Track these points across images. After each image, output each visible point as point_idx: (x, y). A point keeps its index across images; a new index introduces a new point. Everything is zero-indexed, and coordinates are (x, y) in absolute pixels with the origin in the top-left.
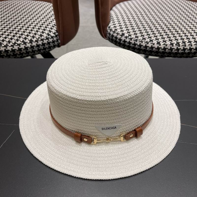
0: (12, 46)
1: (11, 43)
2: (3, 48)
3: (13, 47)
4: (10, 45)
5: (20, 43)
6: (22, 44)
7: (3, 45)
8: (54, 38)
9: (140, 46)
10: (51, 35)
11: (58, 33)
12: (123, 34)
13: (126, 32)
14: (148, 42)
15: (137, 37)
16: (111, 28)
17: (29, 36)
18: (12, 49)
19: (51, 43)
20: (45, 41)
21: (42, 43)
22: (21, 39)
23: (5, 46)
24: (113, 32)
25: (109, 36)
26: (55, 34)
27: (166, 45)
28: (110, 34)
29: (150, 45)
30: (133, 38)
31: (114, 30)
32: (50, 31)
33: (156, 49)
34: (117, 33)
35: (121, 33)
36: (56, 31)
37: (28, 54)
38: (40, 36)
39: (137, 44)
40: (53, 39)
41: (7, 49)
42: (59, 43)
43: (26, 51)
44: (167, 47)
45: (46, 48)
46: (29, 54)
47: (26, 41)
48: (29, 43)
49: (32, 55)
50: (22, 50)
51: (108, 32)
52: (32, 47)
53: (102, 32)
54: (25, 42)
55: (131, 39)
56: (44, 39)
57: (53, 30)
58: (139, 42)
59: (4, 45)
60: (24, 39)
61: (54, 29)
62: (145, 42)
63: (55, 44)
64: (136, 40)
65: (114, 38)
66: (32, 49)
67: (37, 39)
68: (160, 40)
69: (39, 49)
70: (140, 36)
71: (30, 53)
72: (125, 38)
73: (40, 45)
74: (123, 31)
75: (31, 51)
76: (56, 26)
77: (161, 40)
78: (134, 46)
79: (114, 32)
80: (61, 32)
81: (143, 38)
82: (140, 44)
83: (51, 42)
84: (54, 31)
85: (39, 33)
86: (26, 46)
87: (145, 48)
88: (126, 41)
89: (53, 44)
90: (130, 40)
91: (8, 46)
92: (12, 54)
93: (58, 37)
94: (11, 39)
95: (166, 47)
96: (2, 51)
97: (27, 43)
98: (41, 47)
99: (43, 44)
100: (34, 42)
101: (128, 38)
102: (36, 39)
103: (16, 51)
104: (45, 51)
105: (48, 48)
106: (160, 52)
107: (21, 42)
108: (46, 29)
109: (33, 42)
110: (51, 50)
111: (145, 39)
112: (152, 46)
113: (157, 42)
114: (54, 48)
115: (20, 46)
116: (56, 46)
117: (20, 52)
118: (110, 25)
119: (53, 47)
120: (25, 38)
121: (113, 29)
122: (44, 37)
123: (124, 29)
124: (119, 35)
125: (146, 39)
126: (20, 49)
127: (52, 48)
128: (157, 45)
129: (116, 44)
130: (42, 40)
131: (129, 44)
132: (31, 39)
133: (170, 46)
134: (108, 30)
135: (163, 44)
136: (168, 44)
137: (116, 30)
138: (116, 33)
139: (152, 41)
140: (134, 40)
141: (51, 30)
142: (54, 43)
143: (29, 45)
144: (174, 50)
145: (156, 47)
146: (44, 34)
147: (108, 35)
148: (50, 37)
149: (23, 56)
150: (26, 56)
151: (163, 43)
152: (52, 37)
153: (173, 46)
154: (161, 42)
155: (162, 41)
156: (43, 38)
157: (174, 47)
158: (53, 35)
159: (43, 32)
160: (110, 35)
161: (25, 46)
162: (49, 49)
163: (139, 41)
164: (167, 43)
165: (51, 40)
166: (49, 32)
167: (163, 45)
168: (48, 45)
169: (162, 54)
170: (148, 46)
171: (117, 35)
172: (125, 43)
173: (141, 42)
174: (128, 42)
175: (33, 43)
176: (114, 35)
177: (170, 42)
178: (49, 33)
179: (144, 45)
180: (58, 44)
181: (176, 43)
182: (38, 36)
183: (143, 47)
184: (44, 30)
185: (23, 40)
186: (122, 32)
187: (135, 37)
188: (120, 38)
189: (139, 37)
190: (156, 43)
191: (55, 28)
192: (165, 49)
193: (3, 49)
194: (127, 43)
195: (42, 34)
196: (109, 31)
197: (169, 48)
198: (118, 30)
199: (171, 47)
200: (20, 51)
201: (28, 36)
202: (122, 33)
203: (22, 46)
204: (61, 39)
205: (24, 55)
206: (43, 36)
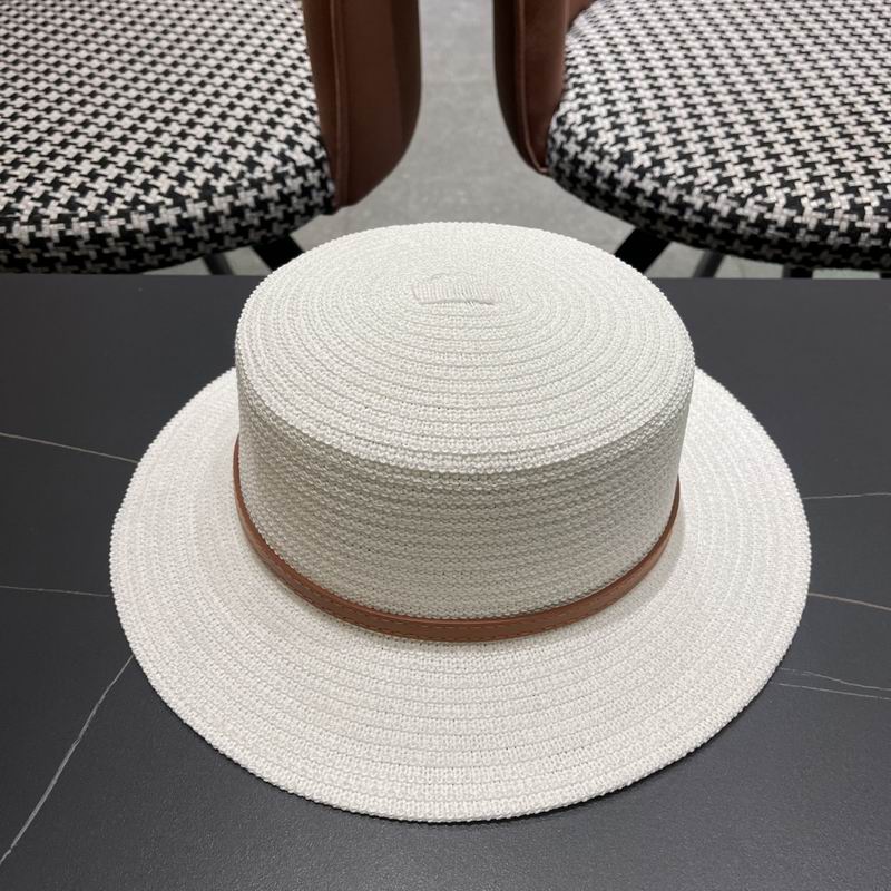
0: (121, 214)
1: (118, 200)
2: (83, 224)
3: (129, 221)
4: (113, 212)
5: (160, 198)
6: (168, 207)
7: (82, 213)
8: (309, 174)
9: (707, 212)
10: (294, 161)
11: (326, 149)
12: (626, 158)
13: (641, 145)
14: (743, 196)
15: (693, 172)
16: (572, 124)
17: (198, 169)
18: (122, 228)
19: (294, 200)
20: (270, 191)
21: (256, 198)
22: (164, 183)
23: (92, 216)
24: (578, 143)
25: (561, 160)
26: (311, 153)
27: (831, 214)
28: (562, 152)
29: (751, 211)
30: (674, 174)
31: (582, 136)
32: (291, 143)
33: (778, 229)
34: (597, 147)
35: (615, 151)
36: (318, 138)
37: (190, 249)
38: (245, 168)
39: (691, 205)
40: (305, 178)
41: (99, 231)
42: (328, 196)
43: (185, 238)
44: (836, 222)
45: (274, 219)
46: (195, 249)
47: (183, 192)
48: (195, 201)
49: (209, 251)
50: (168, 231)
51: (554, 141)
52: (211, 218)
53: (528, 143)
54: (180, 195)
55: (664, 180)
56: (263, 179)
57: (304, 135)
58: (699, 197)
59: (89, 213)
60: (175, 183)
61: (308, 132)
62: (729, 198)
63: (311, 203)
64: (689, 188)
65: (581, 170)
66: (211, 226)
67: (231, 179)
68: (801, 189)
69: (244, 224)
70: (708, 165)
71: (201, 247)
72: (636, 177)
73: (247, 206)
74: (625, 140)
75: (206, 235)
76: (316, 118)
77: (805, 189)
78: (674, 212)
79: (584, 144)
80: (339, 145)
81: (718, 176)
82: (706, 204)
83: (293, 193)
84: (307, 141)
85: (242, 153)
86: (185, 216)
87: (727, 226)
88: (642, 191)
89: (305, 200)
90: (658, 185)
91: (106, 216)
92: (122, 251)
93: (326, 168)
94: (119, 181)
95: (828, 222)
96: (80, 237)
97: (187, 201)
98: (253, 217)
99: (261, 205)
100: (220, 195)
101: (649, 175)
102: (229, 183)
103: (140, 236)
104: (269, 235)
105: (281, 222)
106: (798, 245)
107: (160, 194)
108: (270, 131)
109: (214, 195)
110: (295, 229)
111: (728, 181)
112: (761, 215)
113: (787, 195)
114: (307, 218)
115: (157, 215)
116: (317, 210)
117: (157, 244)
118: (565, 107)
119: (303, 215)
120: (182, 179)
121: (581, 132)
122: (264, 172)
123: (632, 130)
124: (607, 158)
125: (735, 181)
126: (157, 230)
127: (297, 217)
128: (786, 211)
129: (589, 201)
130: (256, 184)
131: (652, 205)
132: (208, 180)
133: (847, 216)
134: (555, 131)
135: (815, 210)
136: (840, 208)
137: (595, 134)
138: (593, 151)
139: (762, 190)
140: (679, 186)
141: (295, 138)
142: (310, 198)
143: (195, 210)
144: (865, 236)
145: (782, 221)
146: (266, 154)
147: (555, 156)
148: (290, 168)
149: (169, 259)
150: (182, 257)
151: (815, 204)
152: (301, 171)
153: (862, 218)
154: (805, 196)
155: (812, 195)
156: (258, 173)
157: (868, 225)
158: (303, 160)
159: (259, 149)
160: (566, 159)
161: (179, 217)
162: (286, 226)
163: (702, 192)
164: (837, 205)
165: (294, 184)
166: (285, 146)
167: (814, 214)
168: (282, 207)
169: (808, 254)
170: (745, 218)
171: (597, 158)
172: (634, 198)
173: (708, 198)
174: (648, 194)
175: (216, 200)
176: (581, 157)
177: (851, 196)
178: (288, 153)
179: (725, 211)
180: (326, 200)
181: (876, 203)
182: (239, 167)
183: (721, 219)
184: (265, 136)
185: (172, 187)
186: (620, 146)
187: (680, 172)
188: (612, 173)
189: (701, 172)
190: (783, 201)
191: (312, 128)
192: (822, 230)
193: (81, 228)
194: (646, 198)
195: (256, 159)
196: (559, 138)
197: (844, 226)
198: (601, 133)
199: (852, 224)
200: (156, 238)
201: (191, 165)
202: (621, 151)
203: (168, 216)
204: (338, 176)
205: (175, 253)
206: (262, 165)
